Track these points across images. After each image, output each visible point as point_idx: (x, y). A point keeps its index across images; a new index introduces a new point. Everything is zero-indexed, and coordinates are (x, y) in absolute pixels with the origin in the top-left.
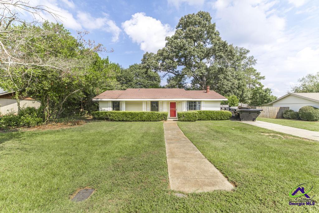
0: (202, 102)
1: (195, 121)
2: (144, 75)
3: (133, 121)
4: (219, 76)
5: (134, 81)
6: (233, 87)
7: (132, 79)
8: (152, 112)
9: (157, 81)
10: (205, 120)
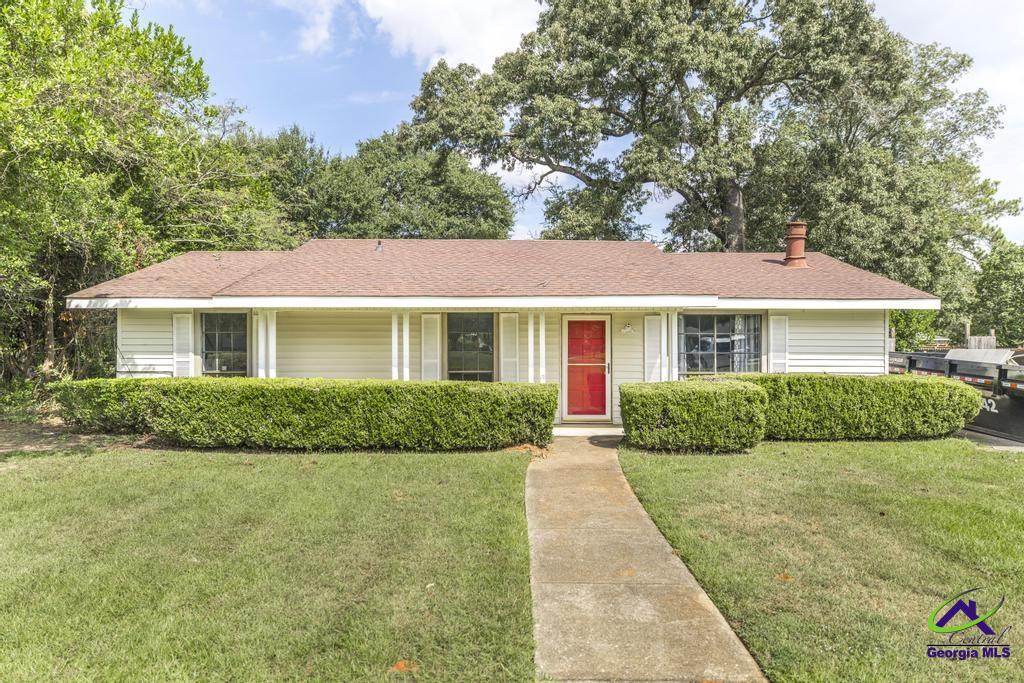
0: (771, 318)
1: (744, 445)
2: (431, 189)
3: (316, 449)
4: (818, 186)
5: (379, 220)
6: (896, 242)
7: (369, 205)
8: (447, 383)
9: (494, 220)
10: (802, 439)
